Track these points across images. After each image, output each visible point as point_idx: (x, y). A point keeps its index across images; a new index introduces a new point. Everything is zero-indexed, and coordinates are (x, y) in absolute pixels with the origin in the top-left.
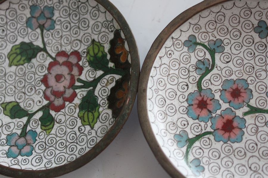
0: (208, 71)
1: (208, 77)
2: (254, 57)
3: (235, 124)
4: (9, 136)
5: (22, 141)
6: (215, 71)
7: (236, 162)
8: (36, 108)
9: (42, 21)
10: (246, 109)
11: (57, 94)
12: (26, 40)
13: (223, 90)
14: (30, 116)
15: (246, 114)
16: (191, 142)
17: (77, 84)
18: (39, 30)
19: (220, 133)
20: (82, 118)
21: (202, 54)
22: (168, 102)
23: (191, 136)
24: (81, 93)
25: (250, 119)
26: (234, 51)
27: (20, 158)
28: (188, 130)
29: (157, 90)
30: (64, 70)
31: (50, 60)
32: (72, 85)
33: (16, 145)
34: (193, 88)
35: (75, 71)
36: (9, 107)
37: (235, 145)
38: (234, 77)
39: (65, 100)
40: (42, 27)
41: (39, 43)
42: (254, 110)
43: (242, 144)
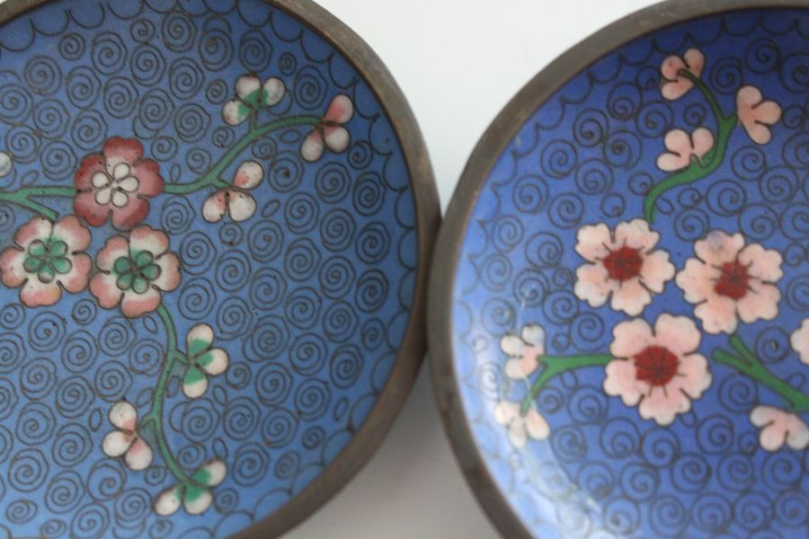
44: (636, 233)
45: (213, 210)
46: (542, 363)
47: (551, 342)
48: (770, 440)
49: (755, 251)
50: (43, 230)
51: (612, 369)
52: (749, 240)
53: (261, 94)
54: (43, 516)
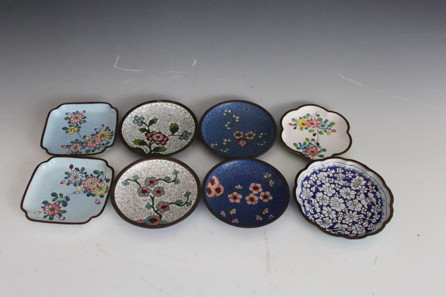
0: (166, 181)
1: (163, 182)
2: (175, 195)
3: (146, 194)
4: (144, 118)
5: (140, 121)
6: (166, 183)
7: (131, 196)
8: (150, 128)
9: (184, 136)
10: (153, 196)
11: (152, 136)
12: (179, 130)
13: (159, 187)
14: (148, 126)
15: (151, 196)
16: (136, 181)
17: (152, 142)
18: (181, 134)
19: (141, 189)
20: (138, 140)
21: (173, 177)
22: (150, 171)
23: (138, 181)
24: (148, 142)
25: (149, 198)
26: (176, 188)
27: (134, 119)
28: (140, 179)
29: (153, 165)
30: (161, 139)
31: (167, 135)
32: (153, 140)
33: (139, 119)
34: (157, 178)
35: (158, 142)
36: (155, 121)
37: (137, 195)
38: (165, 190)
39: (148, 137)
40: (182, 136)
41: (176, 133)
42: (153, 199)
43: (138, 197)
44: (266, 201)
45: (229, 140)
46: (269, 183)
47: (269, 186)
48: (239, 186)
49: (251, 203)
50: (251, 138)
51: (261, 186)
52: (252, 204)
53: (224, 150)
54: (244, 109)
